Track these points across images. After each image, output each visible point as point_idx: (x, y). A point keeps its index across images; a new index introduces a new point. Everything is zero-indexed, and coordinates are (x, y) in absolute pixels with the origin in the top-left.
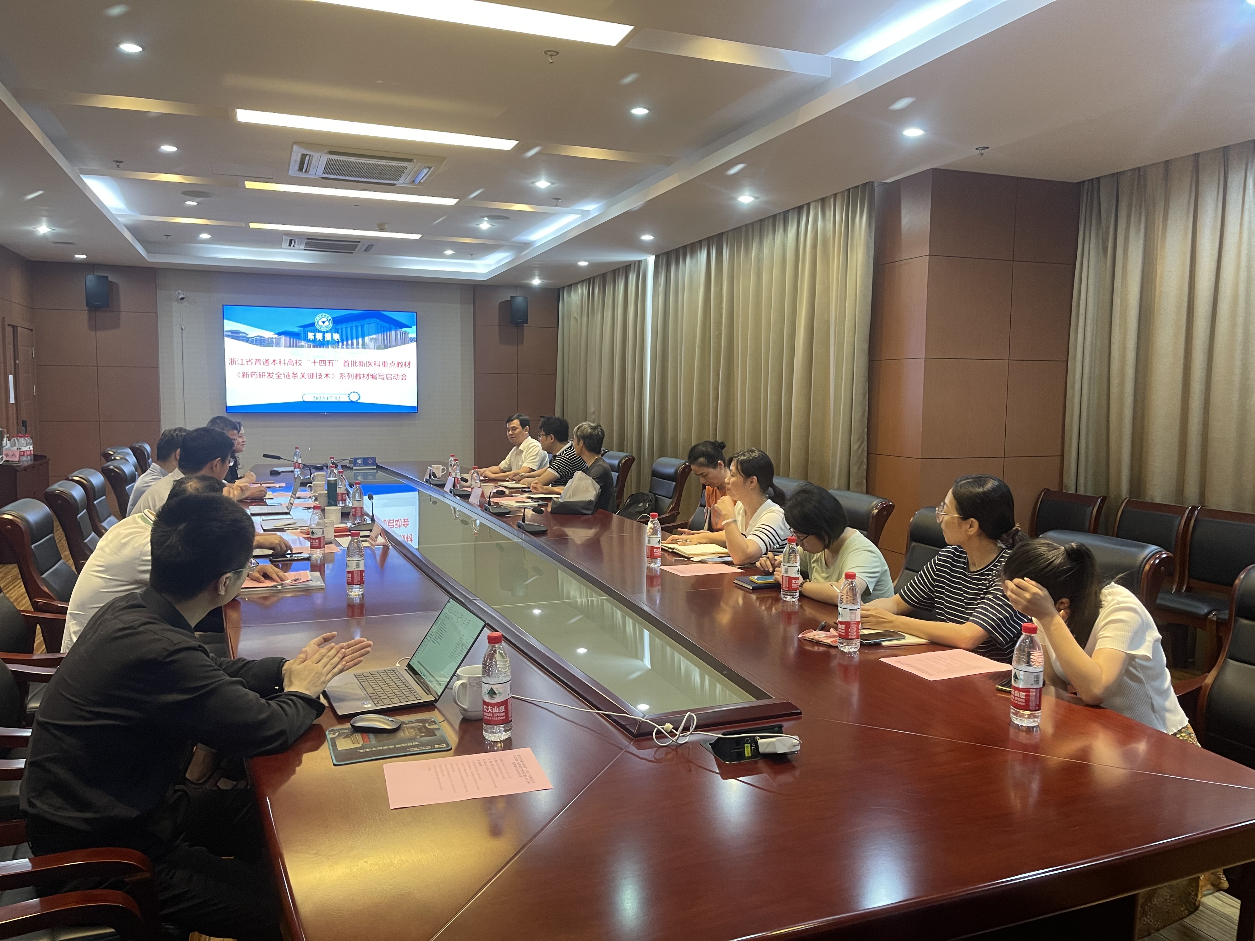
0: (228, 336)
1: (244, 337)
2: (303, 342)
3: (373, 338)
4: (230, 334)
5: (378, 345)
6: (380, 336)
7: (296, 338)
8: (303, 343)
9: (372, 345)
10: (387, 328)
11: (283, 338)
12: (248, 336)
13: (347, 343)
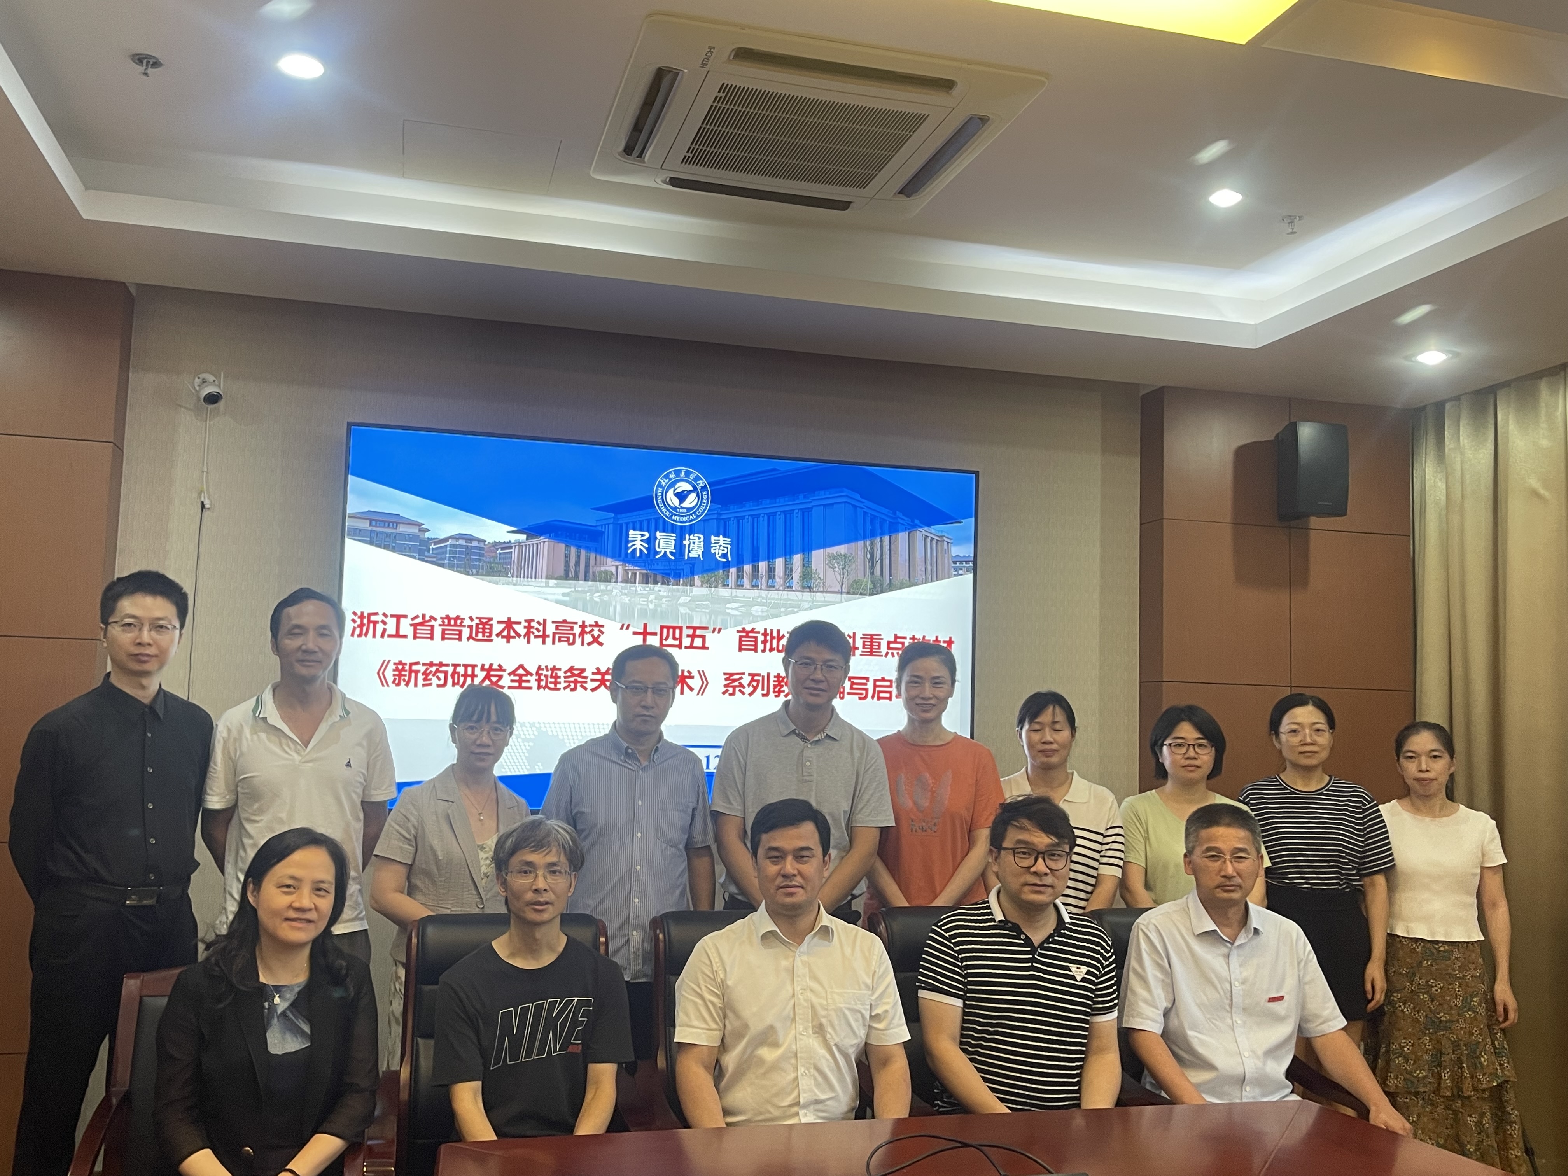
0: (358, 535)
1: (414, 538)
2: (610, 561)
3: (840, 555)
4: (365, 525)
5: (852, 578)
6: (858, 548)
7: (588, 549)
8: (610, 565)
9: (833, 577)
10: (882, 522)
11: (544, 545)
12: (427, 535)
13: (755, 570)
